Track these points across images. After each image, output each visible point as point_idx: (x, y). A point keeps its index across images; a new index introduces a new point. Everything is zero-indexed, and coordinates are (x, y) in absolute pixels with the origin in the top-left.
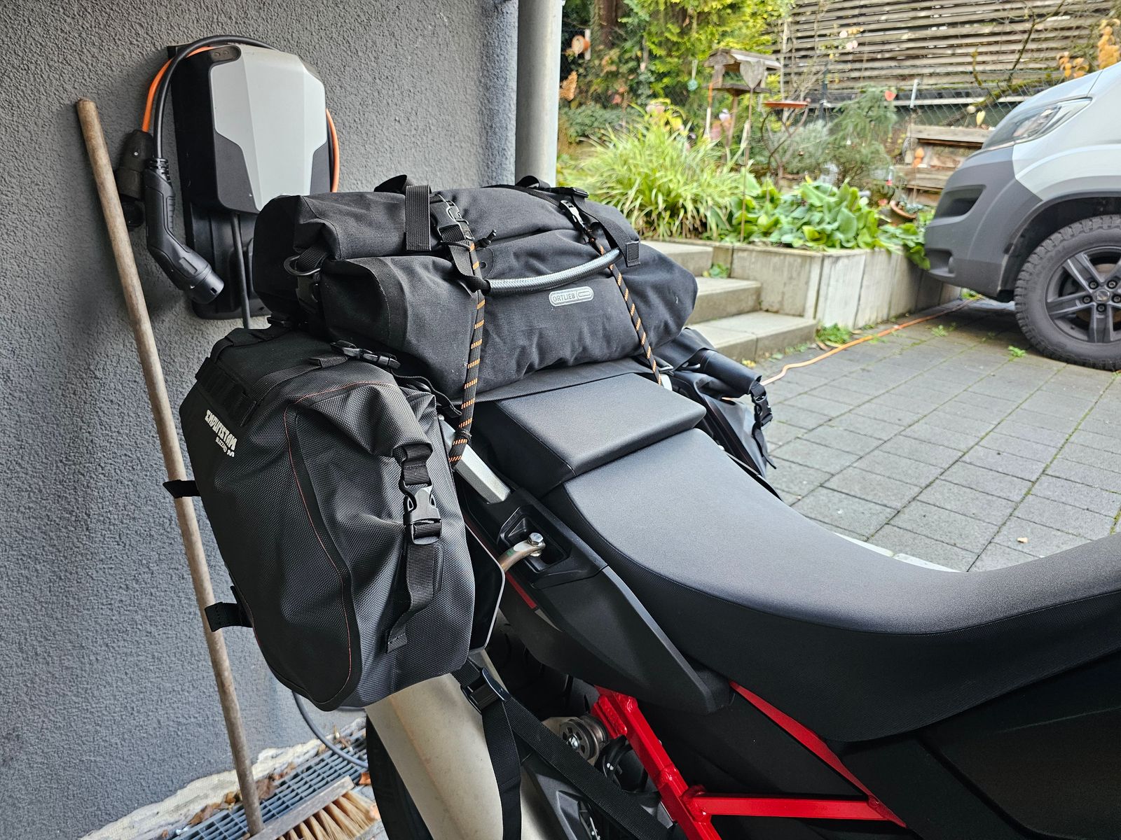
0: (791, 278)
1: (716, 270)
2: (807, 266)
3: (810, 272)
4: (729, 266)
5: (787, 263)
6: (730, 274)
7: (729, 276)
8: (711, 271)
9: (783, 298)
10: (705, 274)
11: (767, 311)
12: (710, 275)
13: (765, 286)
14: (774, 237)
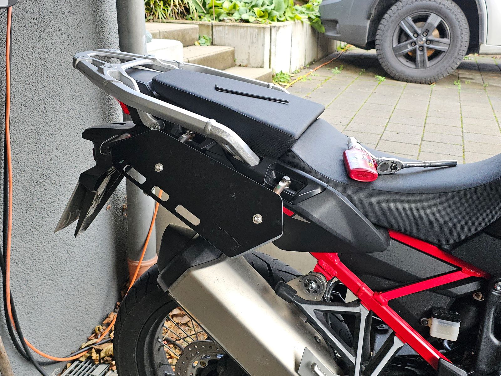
0: (253, 43)
1: (202, 41)
2: (262, 34)
3: (264, 37)
4: (211, 37)
5: (249, 33)
6: (212, 42)
7: (212, 44)
8: (200, 41)
9: (249, 56)
10: (196, 43)
11: (240, 66)
12: (199, 44)
13: (236, 49)
14: (236, 16)
